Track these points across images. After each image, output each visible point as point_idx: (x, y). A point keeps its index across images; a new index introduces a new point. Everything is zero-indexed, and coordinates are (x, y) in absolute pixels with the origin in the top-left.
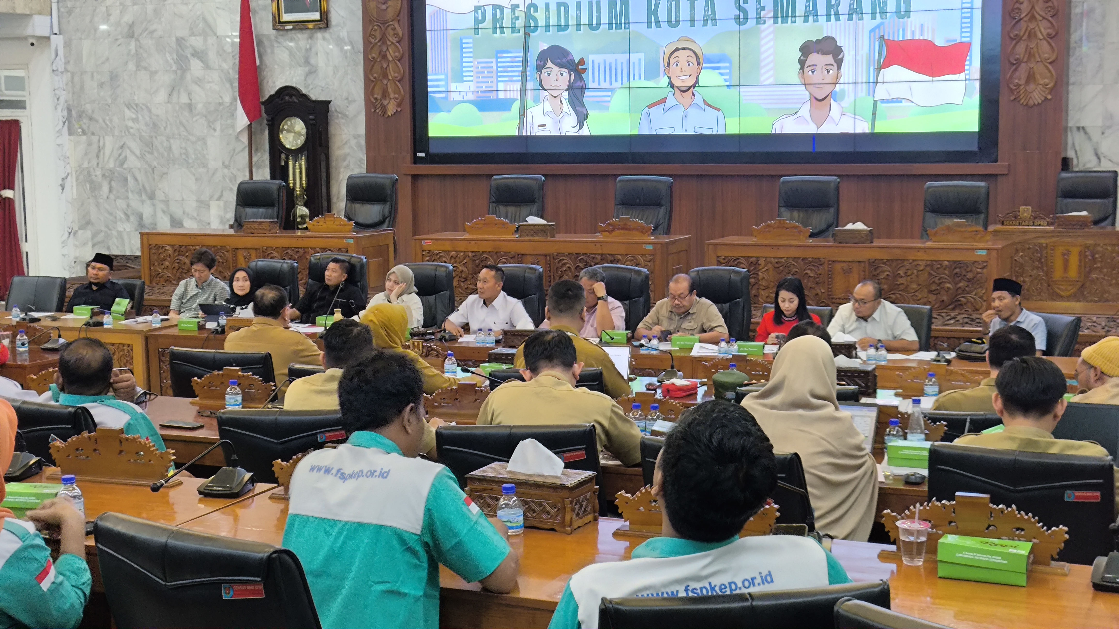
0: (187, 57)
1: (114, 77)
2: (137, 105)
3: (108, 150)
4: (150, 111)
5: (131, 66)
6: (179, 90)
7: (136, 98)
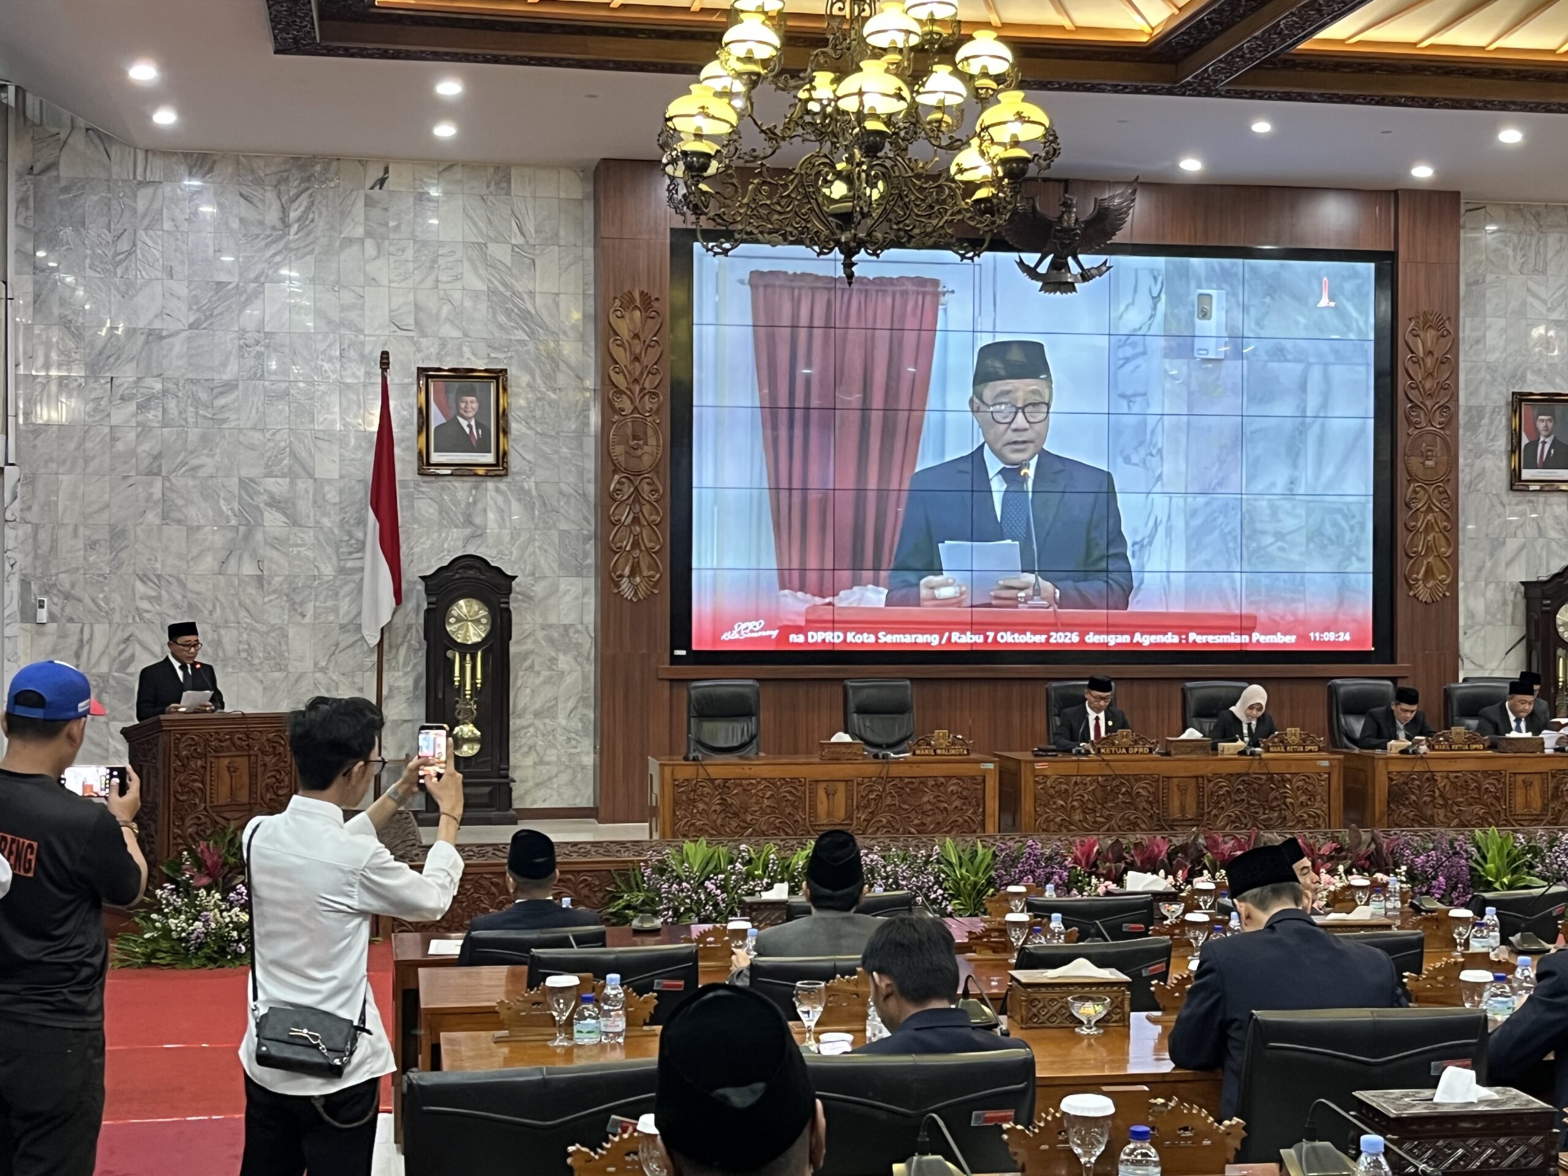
0: (257, 508)
1: (117, 534)
2: (159, 577)
3: (98, 645)
4: (182, 585)
5: (152, 518)
6: (240, 557)
7: (158, 566)
